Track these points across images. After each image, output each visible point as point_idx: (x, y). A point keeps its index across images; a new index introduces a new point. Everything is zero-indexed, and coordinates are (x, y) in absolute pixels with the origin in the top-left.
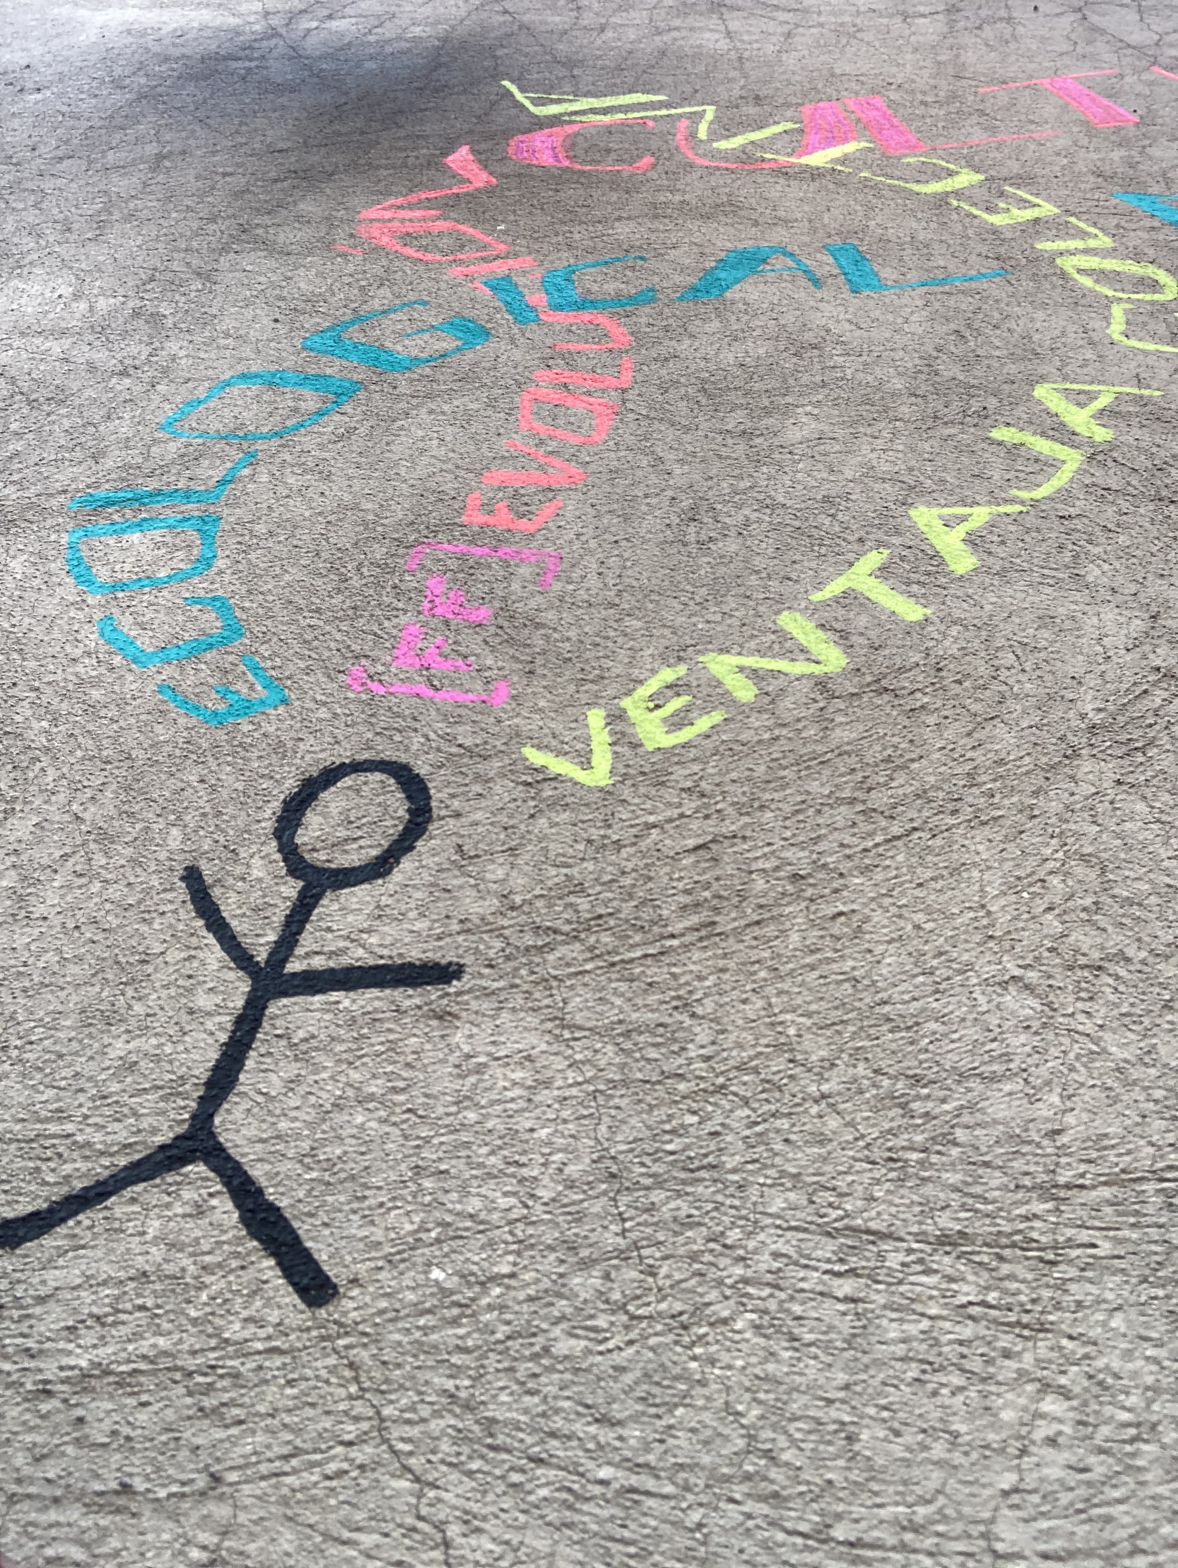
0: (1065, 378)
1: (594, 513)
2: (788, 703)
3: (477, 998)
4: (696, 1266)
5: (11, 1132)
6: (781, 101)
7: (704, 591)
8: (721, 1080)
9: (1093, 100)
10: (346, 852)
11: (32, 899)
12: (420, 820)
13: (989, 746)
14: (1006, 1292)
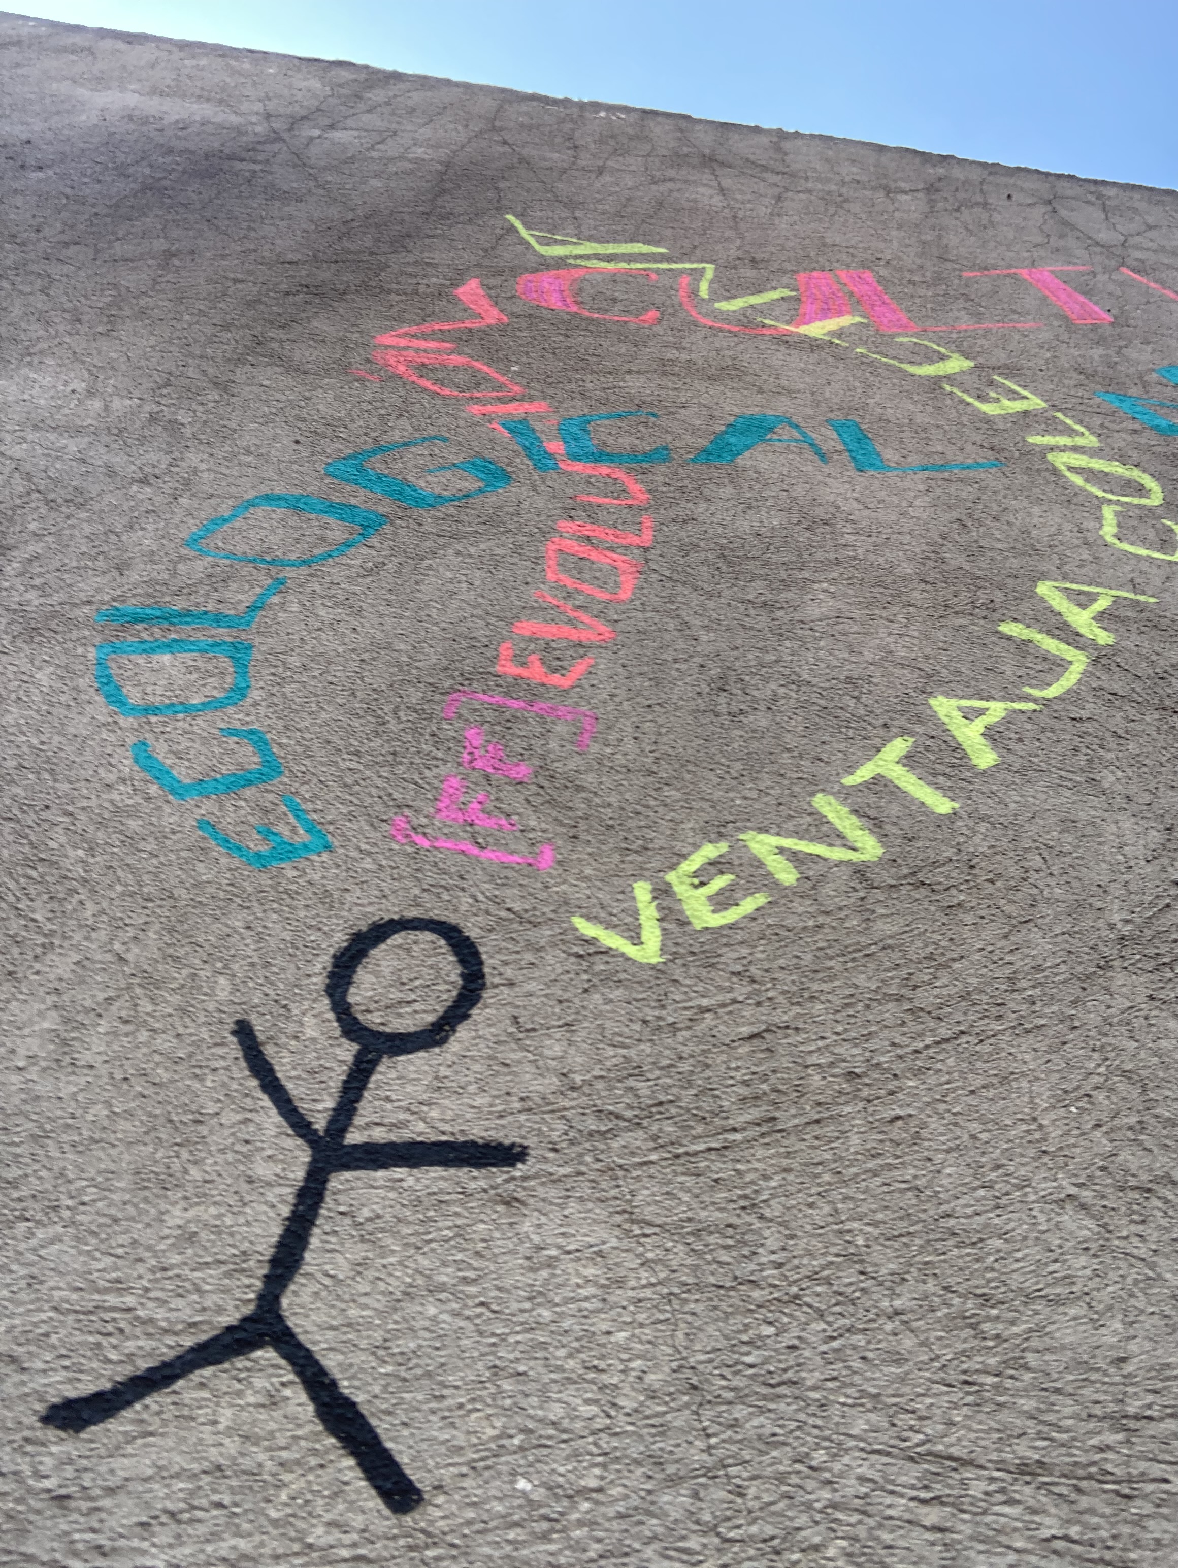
0: (1065, 578)
1: (626, 674)
2: (827, 890)
3: (543, 1183)
4: (785, 1488)
5: (67, 1302)
6: (776, 266)
7: (738, 766)
8: (794, 1290)
9: (1070, 296)
10: (400, 1015)
11: (77, 1044)
12: (473, 986)
13: (1026, 951)
14: (1085, 1526)
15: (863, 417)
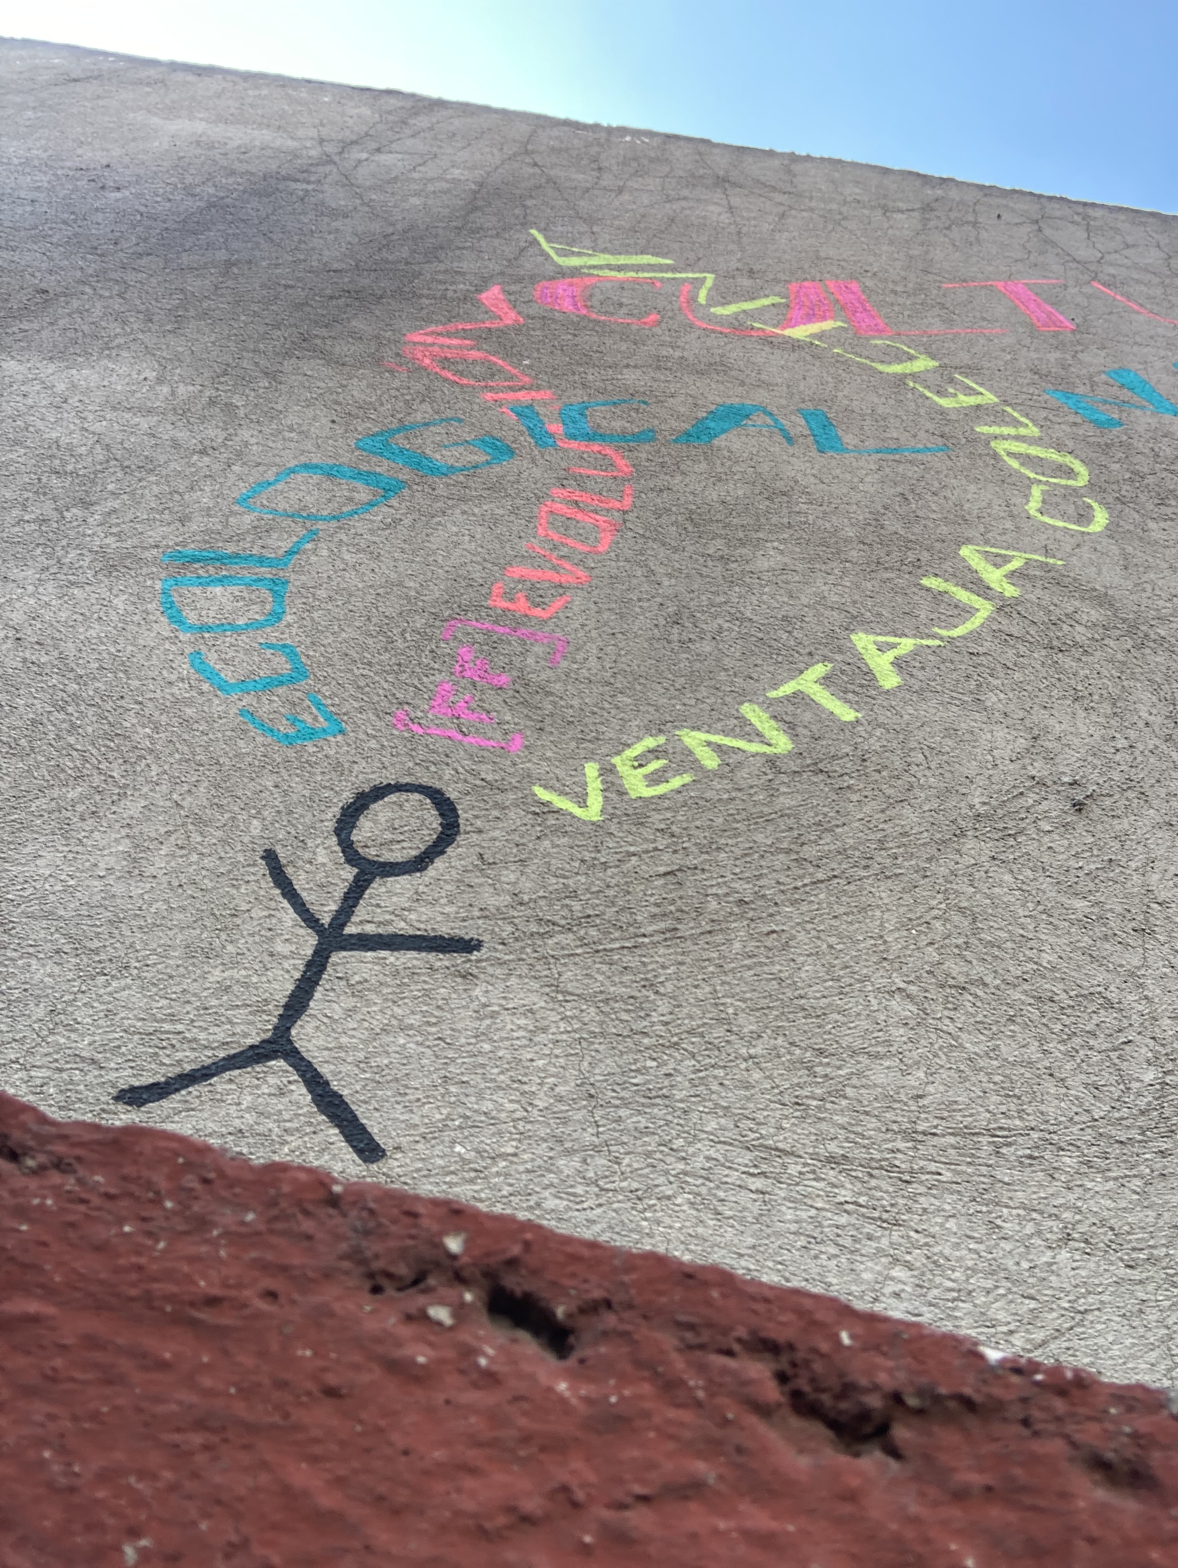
0: (987, 542)
1: (596, 609)
2: (744, 773)
3: (492, 965)
4: (650, 1160)
5: (134, 1027)
6: (771, 276)
7: (682, 680)
8: (675, 1039)
9: (1039, 306)
10: (392, 850)
11: (144, 862)
13: (897, 822)
15: (830, 408)
